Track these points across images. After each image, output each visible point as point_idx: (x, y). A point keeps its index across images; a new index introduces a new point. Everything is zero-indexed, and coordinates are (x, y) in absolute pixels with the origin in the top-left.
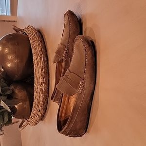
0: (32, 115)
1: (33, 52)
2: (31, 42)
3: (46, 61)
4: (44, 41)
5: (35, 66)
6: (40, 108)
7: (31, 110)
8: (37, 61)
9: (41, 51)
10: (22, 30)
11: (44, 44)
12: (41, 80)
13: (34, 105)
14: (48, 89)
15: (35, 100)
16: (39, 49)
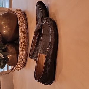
0: (18, 63)
1: (19, 23)
2: (18, 17)
3: (27, 28)
4: (26, 17)
5: (20, 32)
6: (23, 58)
7: (17, 59)
8: (21, 28)
9: (24, 22)
10: (13, 12)
11: (26, 18)
12: (24, 40)
13: (19, 56)
14: (28, 46)
15: (20, 53)
16: (22, 21)
